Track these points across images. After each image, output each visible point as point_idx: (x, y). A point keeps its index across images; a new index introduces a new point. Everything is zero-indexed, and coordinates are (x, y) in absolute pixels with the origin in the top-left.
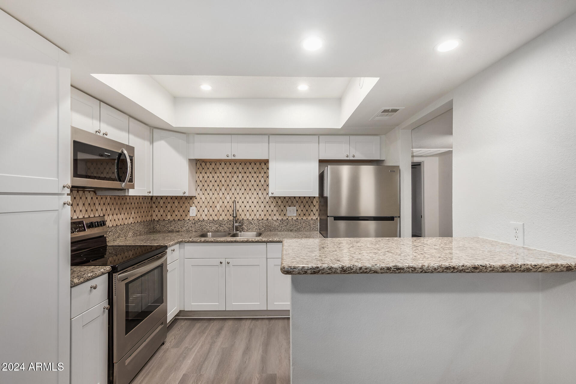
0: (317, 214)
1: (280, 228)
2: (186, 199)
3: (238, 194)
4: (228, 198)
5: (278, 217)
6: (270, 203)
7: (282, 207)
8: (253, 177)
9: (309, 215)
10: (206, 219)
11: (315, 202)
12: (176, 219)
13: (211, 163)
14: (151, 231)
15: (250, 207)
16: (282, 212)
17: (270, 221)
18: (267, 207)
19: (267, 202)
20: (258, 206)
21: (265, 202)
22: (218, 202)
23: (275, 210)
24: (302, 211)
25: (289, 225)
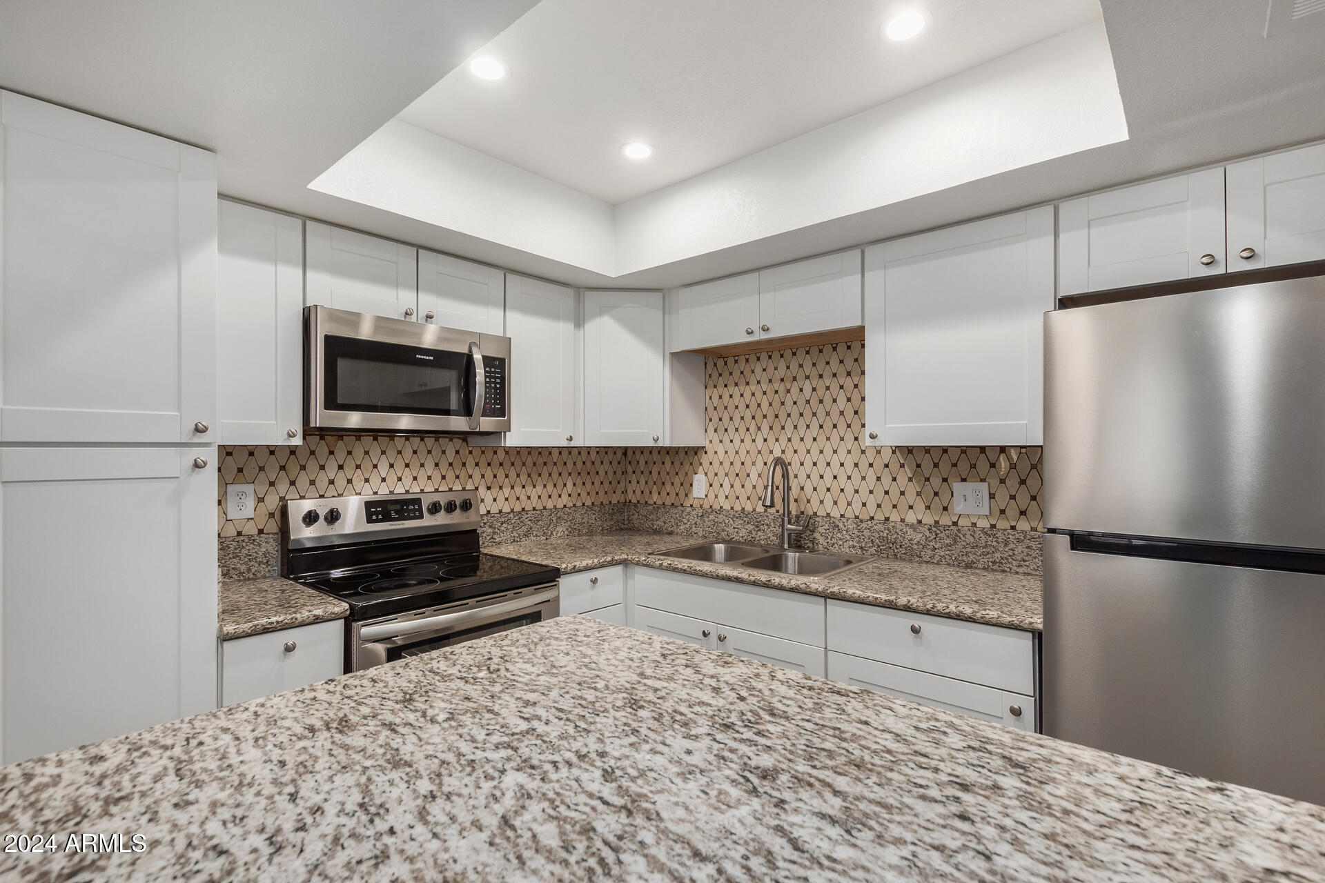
1: (930, 552)
2: (686, 453)
3: (802, 439)
5: (920, 513)
6: (894, 466)
7: (936, 482)
8: (842, 387)
10: (727, 507)
12: (668, 502)
13: (736, 358)
14: (623, 526)
15: (835, 477)
16: (938, 499)
17: (893, 527)
18: (886, 480)
19: (887, 466)
20: (856, 477)
21: (879, 465)
22: (754, 463)
23: (912, 489)
24: (1013, 497)
25: (959, 546)
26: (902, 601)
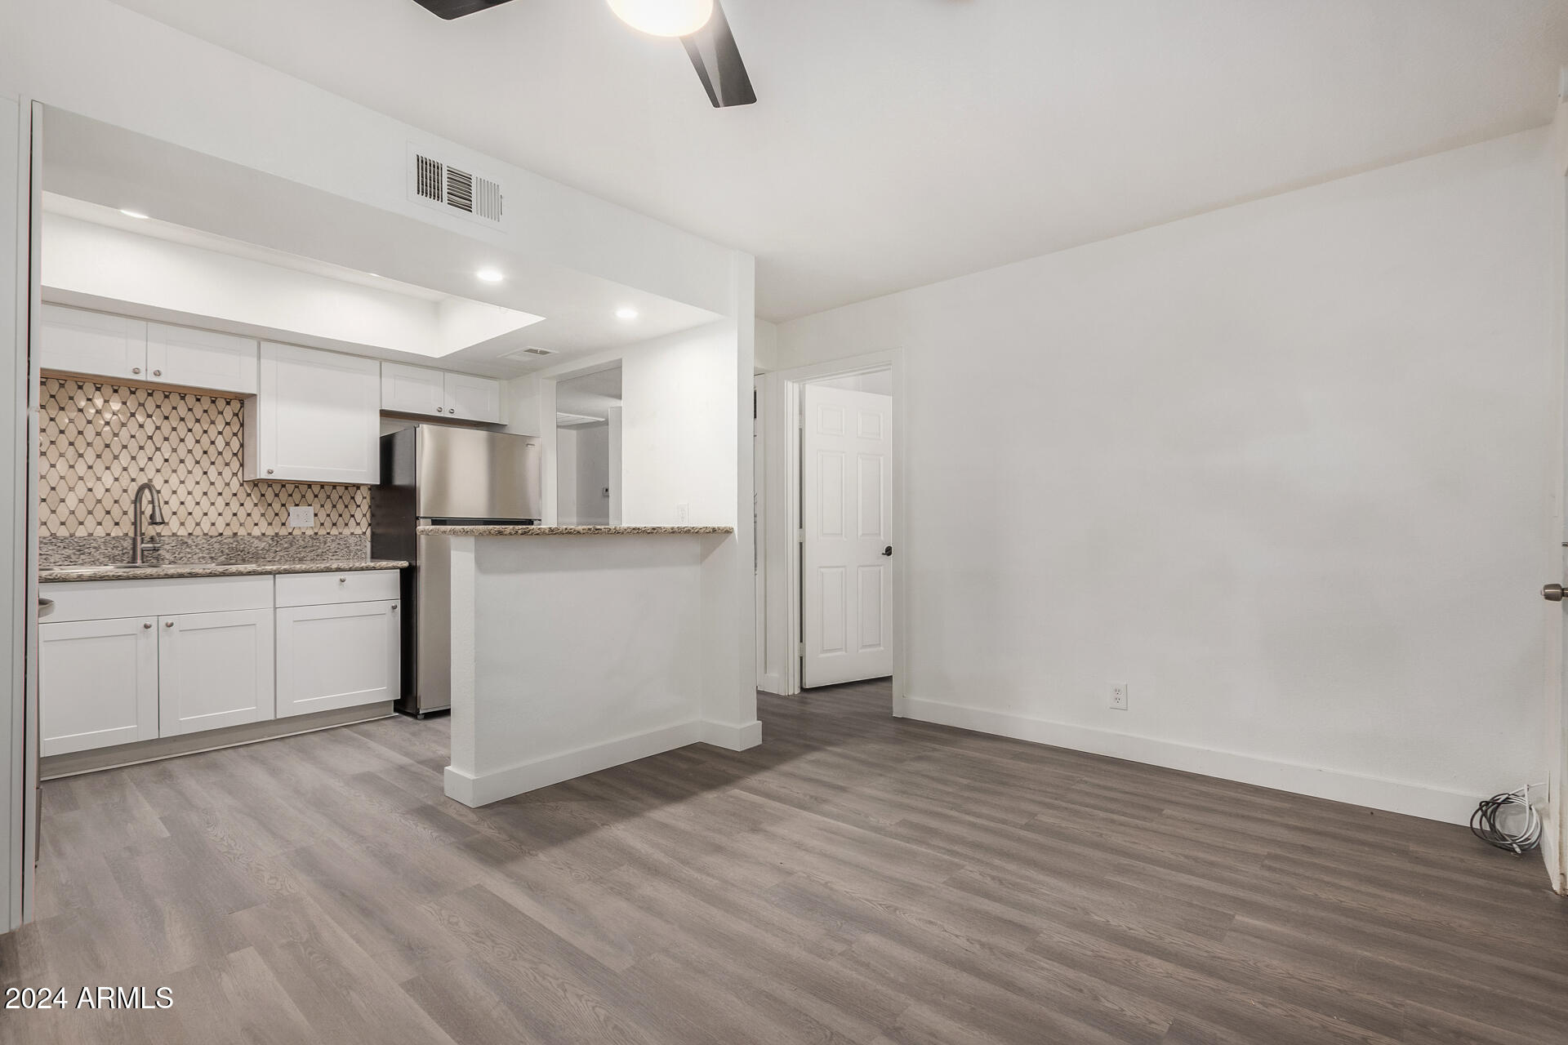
0: (365, 523)
1: (272, 555)
5: (263, 527)
6: (242, 495)
7: (277, 506)
8: (190, 430)
9: (346, 525)
15: (182, 503)
16: (277, 518)
17: (241, 539)
18: (234, 506)
19: (235, 495)
21: (227, 494)
22: (71, 489)
23: (257, 512)
24: (328, 515)
25: (294, 548)
26: (334, 566)
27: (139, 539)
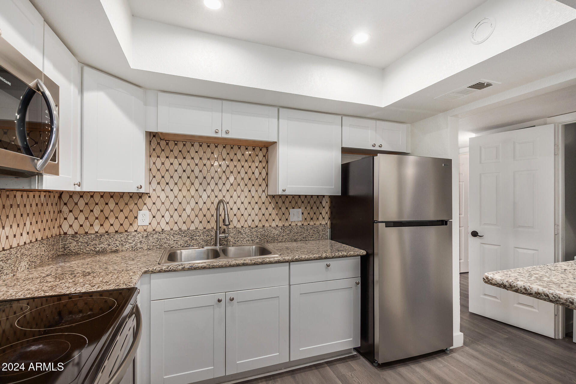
0: (327, 217)
1: (281, 238)
2: (131, 197)
3: (220, 190)
4: (205, 196)
5: (277, 222)
6: (267, 203)
7: (283, 209)
8: (243, 167)
9: (318, 219)
10: (167, 228)
11: (324, 203)
12: (112, 230)
13: (176, 142)
14: (60, 254)
15: (239, 209)
16: (284, 217)
17: (267, 229)
18: (263, 210)
19: (264, 203)
20: (250, 209)
21: (260, 203)
22: (188, 203)
23: (274, 213)
24: (309, 214)
25: (292, 233)
27: (218, 231)
